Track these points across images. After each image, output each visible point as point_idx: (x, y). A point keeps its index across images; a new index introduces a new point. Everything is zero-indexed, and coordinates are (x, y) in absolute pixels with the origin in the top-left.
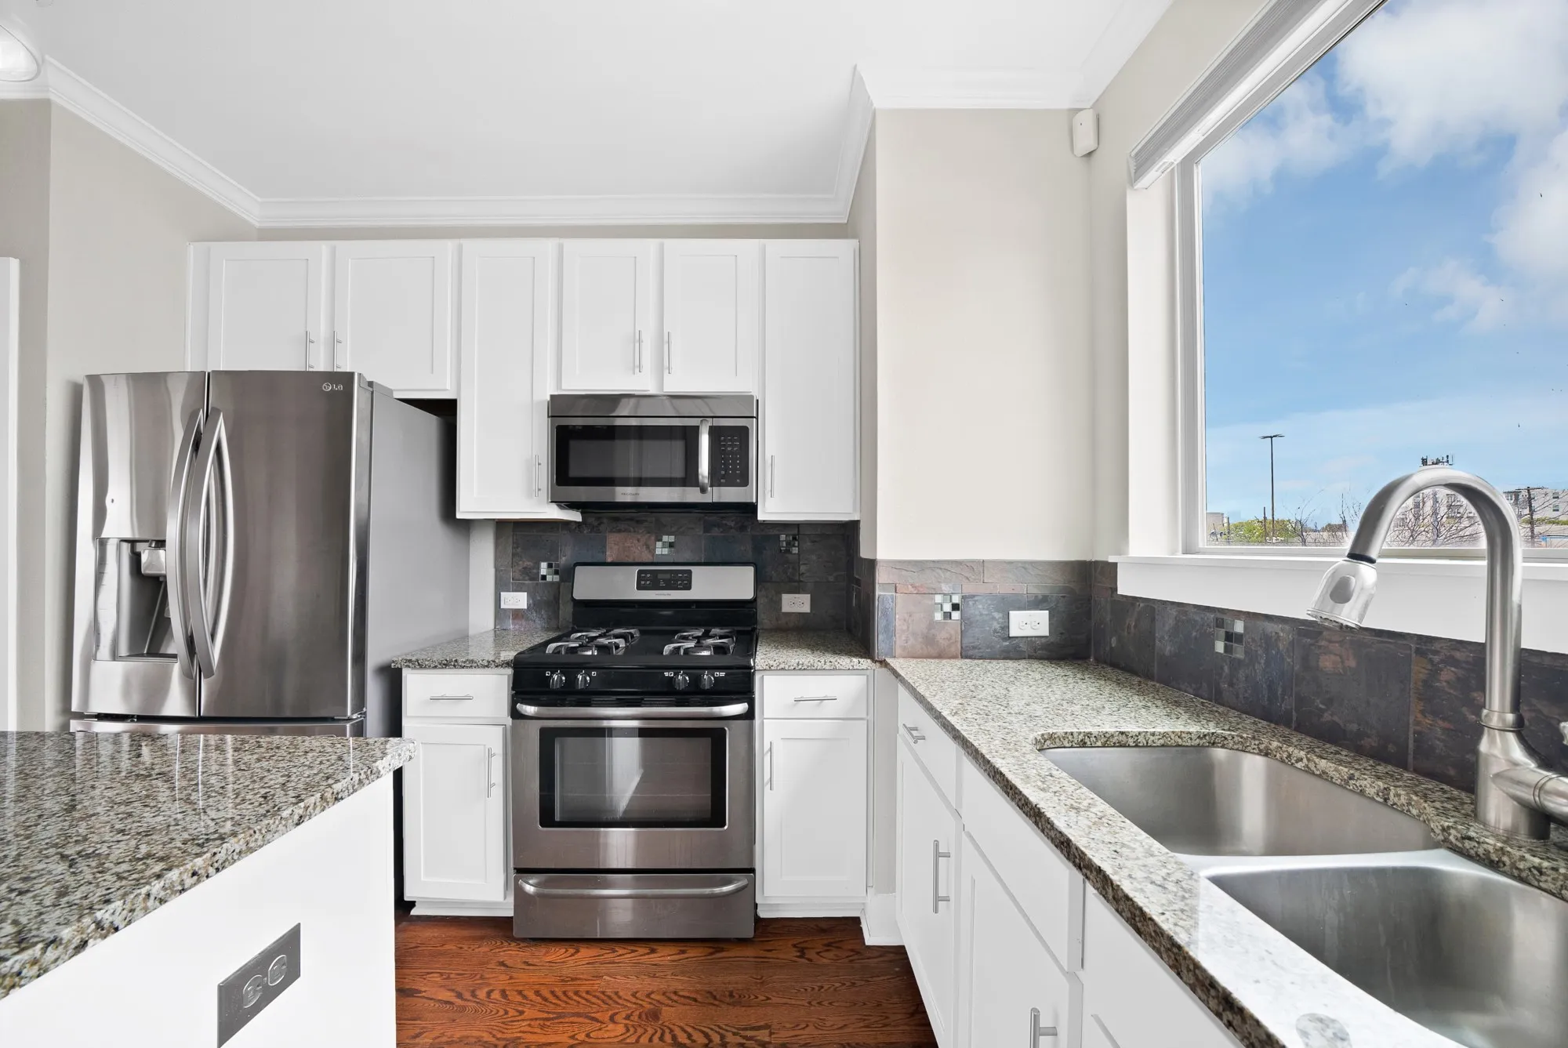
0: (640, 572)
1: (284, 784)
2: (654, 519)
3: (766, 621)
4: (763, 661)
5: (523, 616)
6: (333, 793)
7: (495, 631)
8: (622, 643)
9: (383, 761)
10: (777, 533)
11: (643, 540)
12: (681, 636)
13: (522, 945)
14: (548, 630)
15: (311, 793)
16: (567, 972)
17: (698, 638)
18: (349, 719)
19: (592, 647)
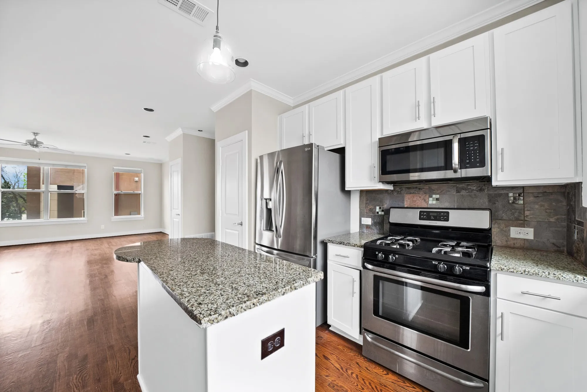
0: (420, 212)
1: (282, 279)
2: (428, 187)
3: (498, 241)
4: (496, 265)
5: (369, 227)
6: (294, 287)
7: (359, 232)
8: (411, 244)
9: (311, 278)
10: (507, 192)
11: (422, 197)
12: (443, 244)
13: (366, 359)
14: (379, 234)
15: (288, 285)
16: (383, 381)
17: (452, 246)
18: (312, 257)
19: (396, 244)
